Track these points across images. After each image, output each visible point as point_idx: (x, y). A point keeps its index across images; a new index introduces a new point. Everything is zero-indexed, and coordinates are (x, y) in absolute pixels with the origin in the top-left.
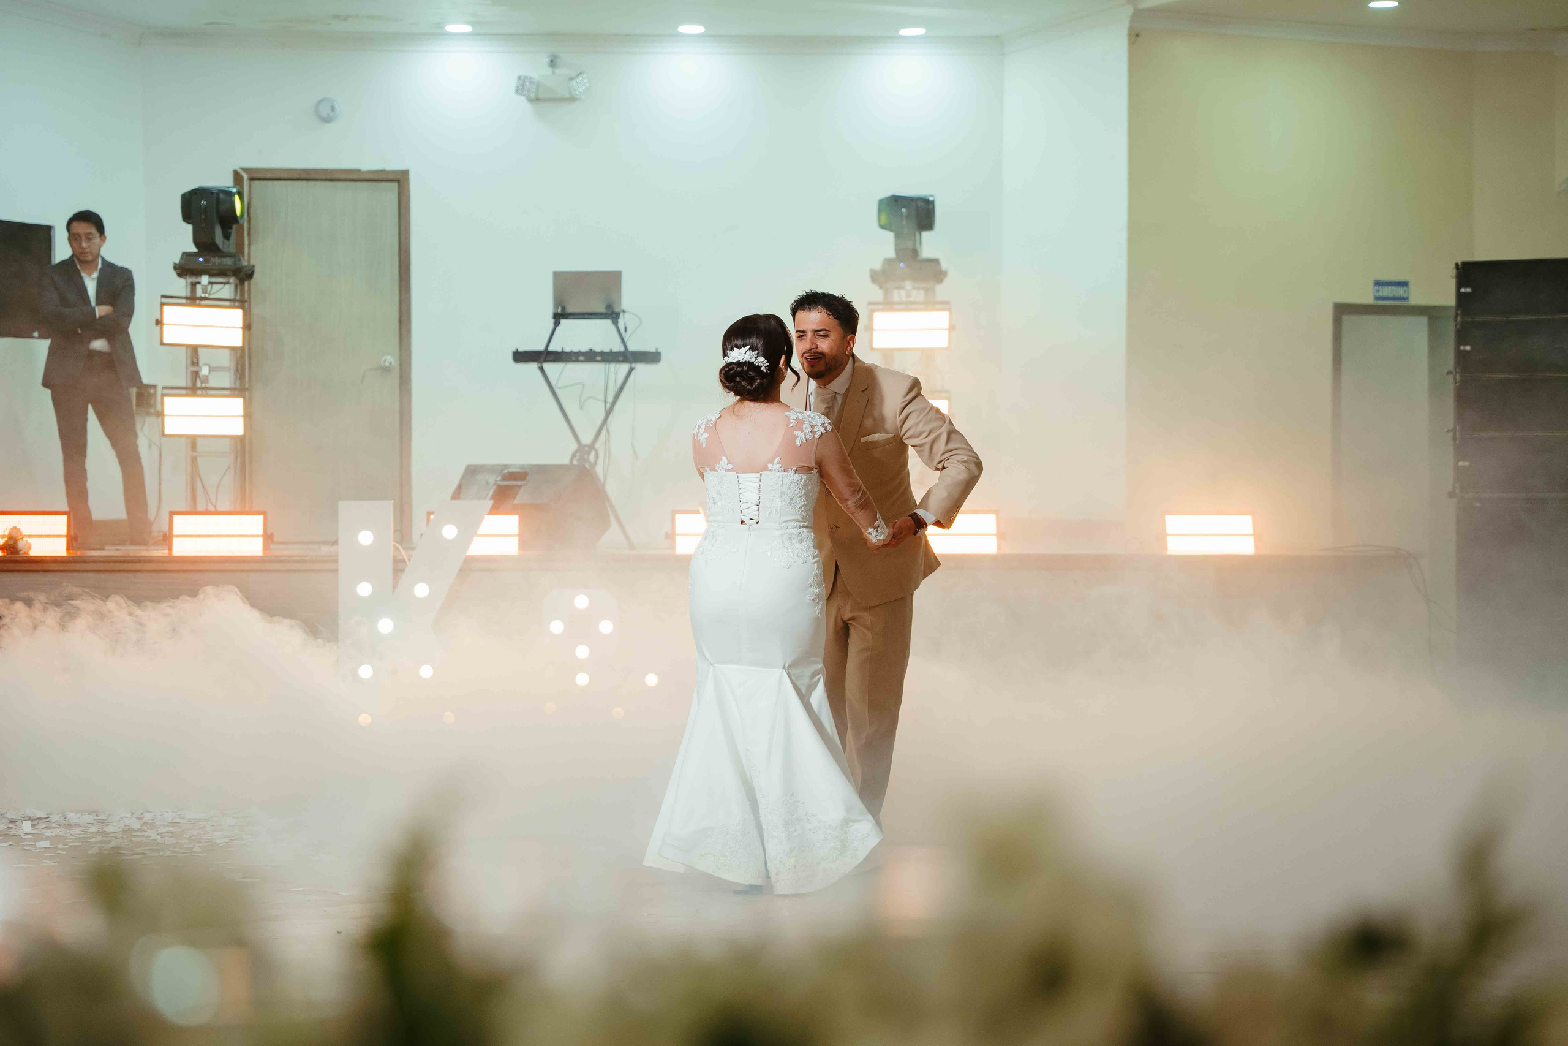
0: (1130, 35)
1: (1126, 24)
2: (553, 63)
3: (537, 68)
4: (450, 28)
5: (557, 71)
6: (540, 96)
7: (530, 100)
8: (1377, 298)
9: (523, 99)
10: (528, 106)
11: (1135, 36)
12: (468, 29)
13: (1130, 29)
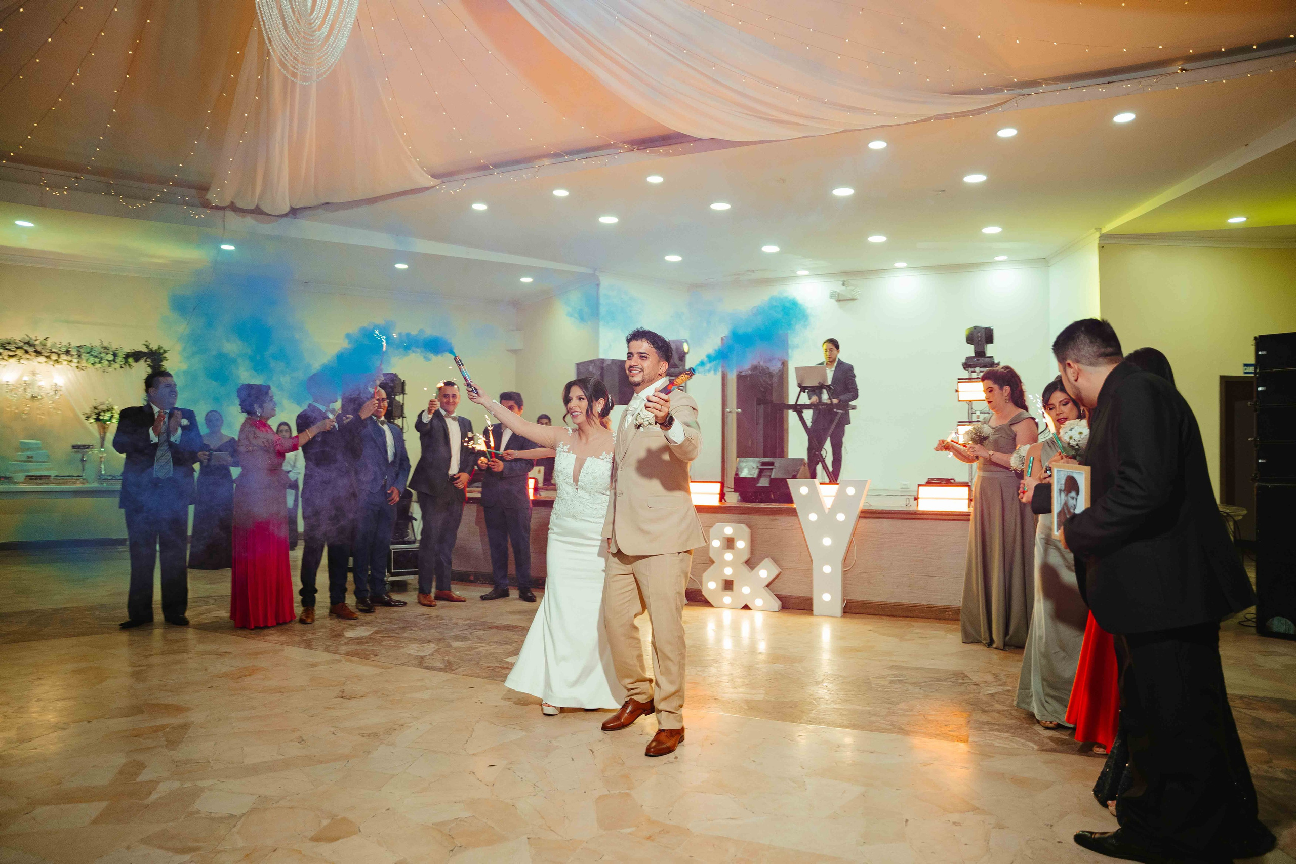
0: (1099, 247)
1: (1097, 242)
2: (843, 284)
3: (837, 287)
4: (800, 273)
5: (848, 288)
6: (840, 299)
7: (837, 301)
8: (1246, 373)
9: (833, 301)
10: (836, 303)
11: (1101, 247)
12: (806, 273)
13: (1099, 244)
